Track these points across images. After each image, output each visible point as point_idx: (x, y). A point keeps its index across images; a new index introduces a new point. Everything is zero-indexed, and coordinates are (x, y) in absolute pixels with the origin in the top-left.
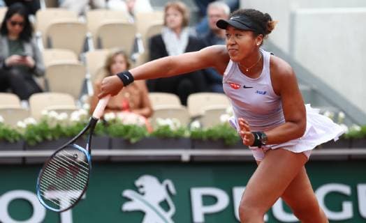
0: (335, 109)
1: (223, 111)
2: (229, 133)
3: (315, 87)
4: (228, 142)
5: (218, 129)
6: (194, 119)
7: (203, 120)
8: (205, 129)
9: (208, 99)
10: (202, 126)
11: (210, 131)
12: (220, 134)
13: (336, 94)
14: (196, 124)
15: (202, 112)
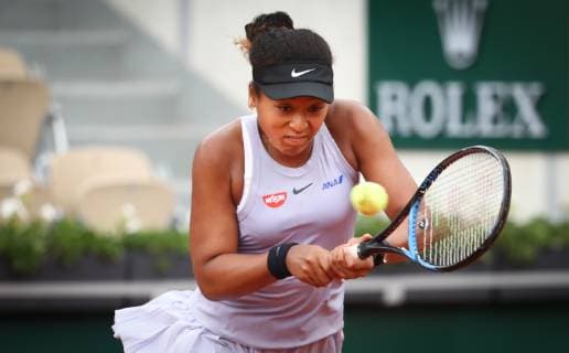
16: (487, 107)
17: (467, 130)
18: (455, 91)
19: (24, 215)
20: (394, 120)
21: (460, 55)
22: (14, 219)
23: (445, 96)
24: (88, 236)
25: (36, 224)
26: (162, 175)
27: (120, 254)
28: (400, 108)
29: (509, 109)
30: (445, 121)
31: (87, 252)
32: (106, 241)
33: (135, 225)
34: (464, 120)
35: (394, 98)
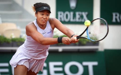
16: (78, 16)
17: (74, 20)
18: (72, 13)
20: (61, 18)
21: (73, 7)
23: (70, 14)
24: (5, 39)
26: (19, 28)
27: (11, 42)
28: (62, 16)
29: (82, 17)
30: (70, 19)
31: (5, 42)
32: (8, 39)
33: (14, 37)
34: (73, 19)
35: (61, 14)
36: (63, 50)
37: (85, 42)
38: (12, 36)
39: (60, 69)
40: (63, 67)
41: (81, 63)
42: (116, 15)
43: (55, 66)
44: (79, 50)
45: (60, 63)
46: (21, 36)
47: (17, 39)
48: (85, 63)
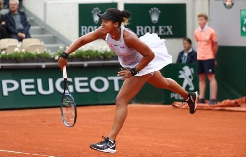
0: (65, 45)
1: (16, 46)
2: (18, 56)
3: (55, 35)
4: (18, 60)
5: (14, 54)
6: (3, 50)
7: (7, 50)
8: (8, 54)
9: (9, 41)
10: (6, 53)
11: (10, 55)
12: (14, 57)
13: (64, 38)
14: (4, 52)
15: (6, 47)
19: (19, 51)
20: (84, 33)
22: (17, 52)
24: (30, 54)
25: (21, 52)
27: (36, 58)
28: (85, 31)
31: (30, 57)
32: (33, 55)
33: (39, 53)
35: (84, 29)
36: (88, 64)
37: (110, 57)
38: (37, 52)
39: (86, 84)
40: (88, 81)
41: (106, 78)
42: (140, 29)
43: (81, 82)
44: (104, 64)
45: (86, 79)
46: (45, 52)
47: (42, 55)
48: (110, 78)
